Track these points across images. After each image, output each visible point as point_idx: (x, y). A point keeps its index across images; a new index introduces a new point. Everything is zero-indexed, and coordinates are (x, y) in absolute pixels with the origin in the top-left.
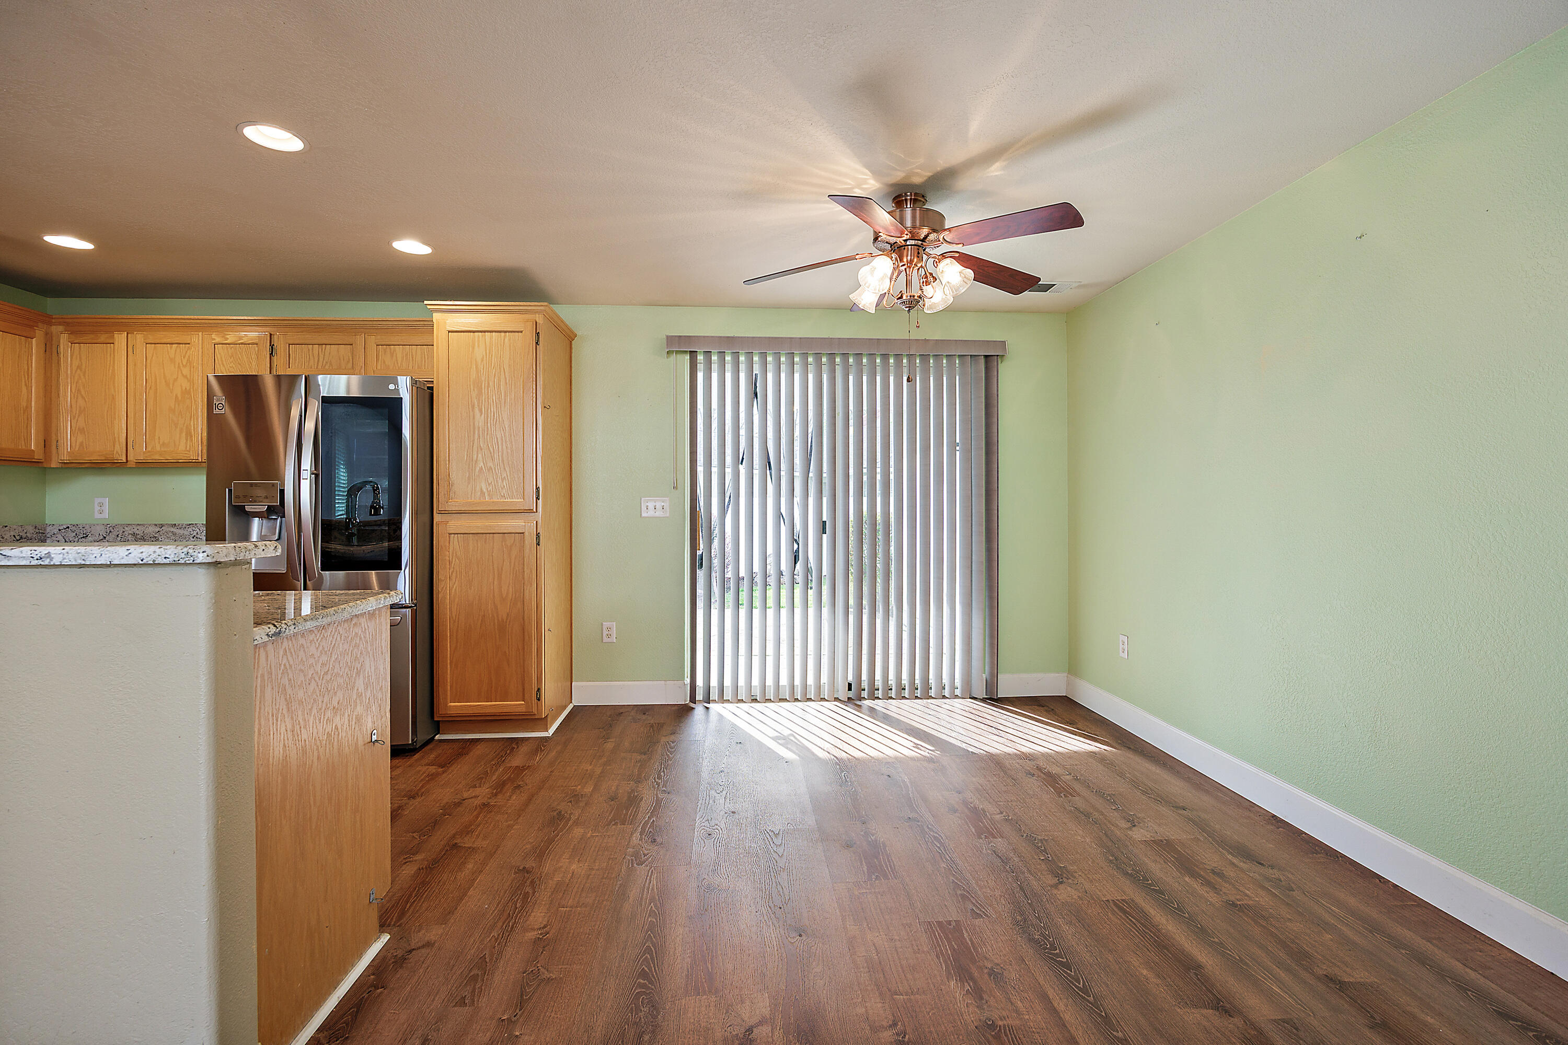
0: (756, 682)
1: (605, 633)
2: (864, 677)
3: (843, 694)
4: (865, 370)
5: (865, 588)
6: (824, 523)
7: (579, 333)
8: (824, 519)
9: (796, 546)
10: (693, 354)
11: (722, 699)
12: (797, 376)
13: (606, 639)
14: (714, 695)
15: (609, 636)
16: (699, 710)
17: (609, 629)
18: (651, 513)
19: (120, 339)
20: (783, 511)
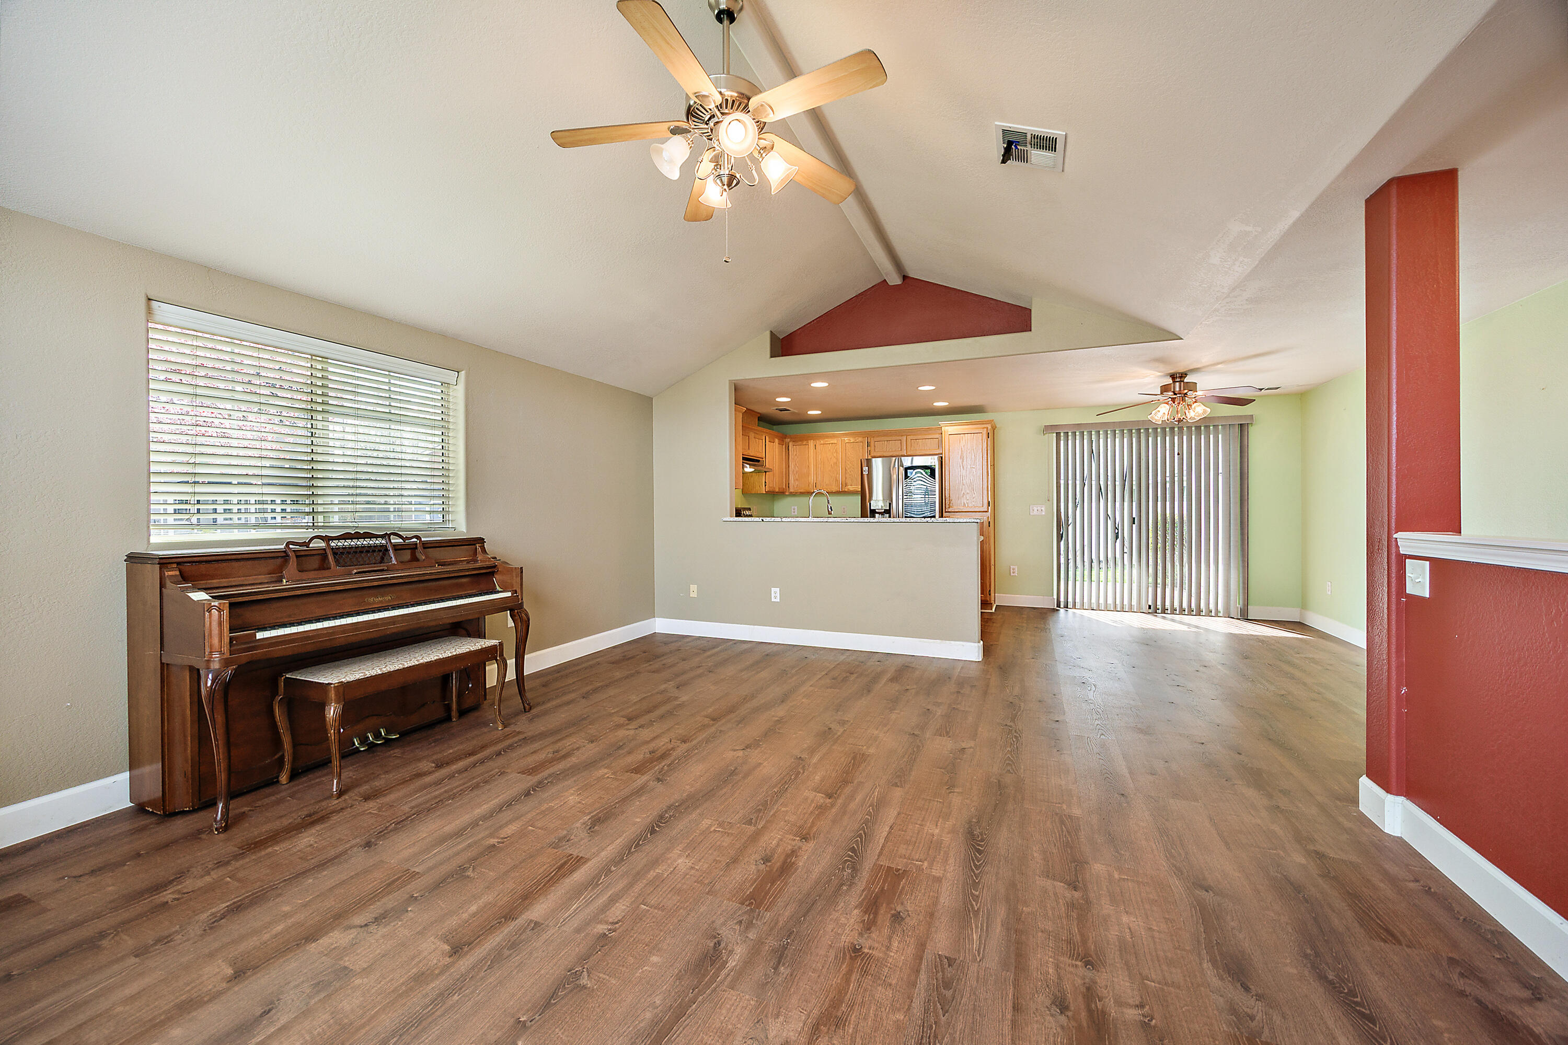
0: (1094, 600)
1: (1012, 571)
2: (1159, 603)
3: (1146, 609)
4: (1159, 435)
5: (1159, 556)
6: (1134, 518)
7: (997, 426)
8: (1134, 516)
9: (1117, 531)
10: (1058, 434)
11: (1074, 607)
12: (1117, 440)
13: (1012, 574)
14: (1070, 605)
15: (1014, 572)
16: (1062, 611)
17: (1014, 569)
18: (1035, 512)
19: (811, 443)
20: (1109, 513)
